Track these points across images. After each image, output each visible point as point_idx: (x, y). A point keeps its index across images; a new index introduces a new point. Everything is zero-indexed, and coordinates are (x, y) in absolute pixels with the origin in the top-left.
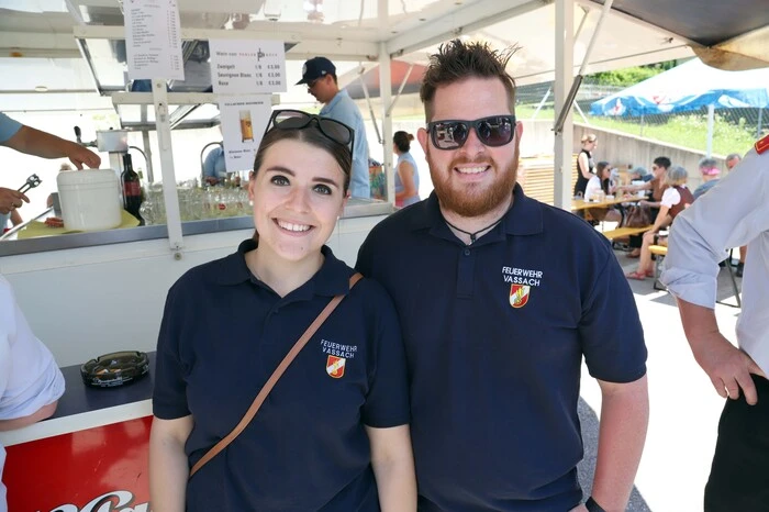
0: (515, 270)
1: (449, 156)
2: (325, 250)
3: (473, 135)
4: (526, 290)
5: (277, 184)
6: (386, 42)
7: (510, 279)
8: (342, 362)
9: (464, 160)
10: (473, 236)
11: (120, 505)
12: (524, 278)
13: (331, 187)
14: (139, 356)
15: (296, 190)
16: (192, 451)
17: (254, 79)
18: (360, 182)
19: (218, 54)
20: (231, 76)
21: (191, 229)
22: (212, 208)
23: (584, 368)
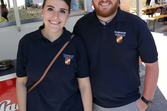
0: (118, 32)
2: (64, 28)
5: (50, 11)
7: (117, 35)
8: (69, 60)
9: (103, 2)
11: (7, 104)
12: (121, 34)
13: (65, 11)
14: (10, 61)
15: (55, 12)
16: (28, 86)
18: (75, 4)
21: (23, 22)
22: (29, 15)
23: (140, 59)
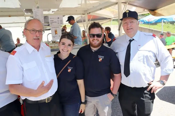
1: (92, 39)
3: (96, 36)
4: (101, 59)
6: (87, 11)
7: (99, 57)
8: (70, 70)
9: (94, 40)
10: (95, 51)
12: (101, 57)
13: (71, 45)
17: (57, 23)
19: (50, 18)
20: (53, 22)
